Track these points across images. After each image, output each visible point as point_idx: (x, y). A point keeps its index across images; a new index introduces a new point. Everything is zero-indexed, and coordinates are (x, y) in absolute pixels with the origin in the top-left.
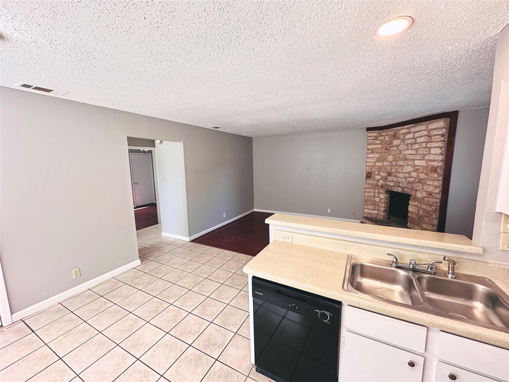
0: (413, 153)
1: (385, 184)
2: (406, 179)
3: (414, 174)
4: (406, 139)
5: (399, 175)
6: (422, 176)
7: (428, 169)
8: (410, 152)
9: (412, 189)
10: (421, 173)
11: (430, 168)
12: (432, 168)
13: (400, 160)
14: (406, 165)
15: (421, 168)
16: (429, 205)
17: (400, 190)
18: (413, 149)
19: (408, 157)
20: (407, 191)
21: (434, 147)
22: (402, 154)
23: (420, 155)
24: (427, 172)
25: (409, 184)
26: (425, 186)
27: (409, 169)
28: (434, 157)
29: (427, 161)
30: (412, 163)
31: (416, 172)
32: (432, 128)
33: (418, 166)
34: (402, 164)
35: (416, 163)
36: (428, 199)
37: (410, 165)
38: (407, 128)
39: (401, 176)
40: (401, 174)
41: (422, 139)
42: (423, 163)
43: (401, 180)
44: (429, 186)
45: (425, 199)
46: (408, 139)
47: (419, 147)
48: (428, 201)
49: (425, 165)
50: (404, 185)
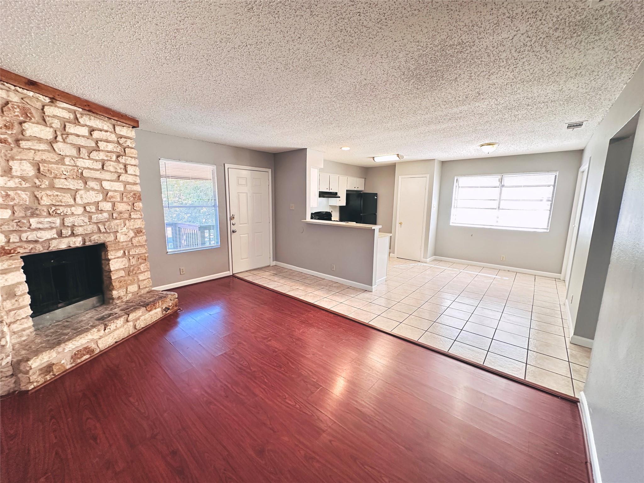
0: (95, 167)
1: (17, 240)
2: (90, 218)
3: (107, 206)
4: (72, 134)
5: (68, 211)
6: (122, 207)
7: (129, 196)
8: (88, 163)
9: (106, 232)
10: (119, 202)
11: (132, 194)
12: (134, 194)
13: (64, 177)
14: (82, 188)
15: (118, 194)
16: (141, 246)
17: (77, 242)
18: (92, 159)
19: (86, 174)
20: (97, 239)
21: (132, 165)
22: (64, 164)
23: (112, 172)
24: (128, 200)
25: (99, 225)
26: (127, 222)
27: (93, 197)
28: (134, 179)
29: (126, 184)
30: (97, 185)
31: (108, 201)
32: (122, 133)
33: (111, 191)
34: (72, 187)
35: (106, 185)
36: (137, 239)
37: (93, 189)
38: (69, 111)
39: (75, 213)
40: (73, 208)
41: (110, 147)
42: (119, 187)
43: (78, 221)
44: (136, 220)
45: (134, 241)
46: (78, 136)
47: (106, 158)
48: (139, 242)
49: (122, 189)
50: (89, 229)
